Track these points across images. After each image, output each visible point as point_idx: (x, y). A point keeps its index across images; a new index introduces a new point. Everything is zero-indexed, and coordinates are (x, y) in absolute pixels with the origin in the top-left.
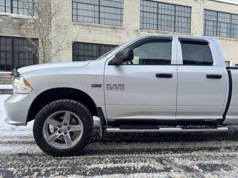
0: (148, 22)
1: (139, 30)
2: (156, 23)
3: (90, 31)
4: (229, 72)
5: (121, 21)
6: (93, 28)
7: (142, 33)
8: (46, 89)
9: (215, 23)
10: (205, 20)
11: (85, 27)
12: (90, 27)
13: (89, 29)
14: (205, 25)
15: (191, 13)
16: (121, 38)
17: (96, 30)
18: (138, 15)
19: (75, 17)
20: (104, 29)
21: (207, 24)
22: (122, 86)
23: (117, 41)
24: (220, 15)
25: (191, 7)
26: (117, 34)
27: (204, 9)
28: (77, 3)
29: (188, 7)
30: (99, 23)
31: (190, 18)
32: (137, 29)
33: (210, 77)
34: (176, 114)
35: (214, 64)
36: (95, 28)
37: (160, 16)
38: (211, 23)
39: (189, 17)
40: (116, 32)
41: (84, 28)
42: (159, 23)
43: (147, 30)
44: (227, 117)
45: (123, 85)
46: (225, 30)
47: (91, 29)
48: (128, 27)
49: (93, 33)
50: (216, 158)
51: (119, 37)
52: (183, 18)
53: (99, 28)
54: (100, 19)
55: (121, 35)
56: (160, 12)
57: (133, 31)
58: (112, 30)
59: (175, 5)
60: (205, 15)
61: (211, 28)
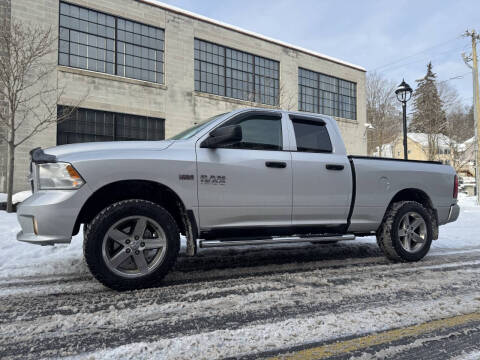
0: (209, 80)
1: (194, 93)
2: (222, 83)
3: (96, 88)
4: (351, 162)
5: (160, 73)
6: (102, 81)
7: (198, 98)
8: (105, 183)
9: (316, 91)
10: (301, 85)
11: (86, 78)
12: (96, 80)
13: (94, 82)
14: (301, 94)
15: (279, 71)
16: (160, 104)
17: (110, 86)
18: (191, 66)
19: (64, 58)
20: (126, 86)
21: (304, 92)
22: (222, 179)
23: (153, 110)
24: (322, 79)
26: (152, 96)
27: (299, 68)
28: (70, 29)
30: (116, 74)
31: (278, 80)
32: (189, 90)
33: (330, 167)
34: (291, 218)
35: (334, 151)
36: (108, 82)
37: (229, 72)
38: (310, 92)
40: (150, 93)
41: (83, 80)
42: (229, 85)
43: (207, 95)
44: (352, 222)
45: (224, 177)
46: (330, 104)
47: (99, 84)
48: (173, 86)
49: (104, 91)
50: (343, 273)
51: (155, 103)
53: (116, 83)
54: (119, 66)
55: (159, 99)
56: (229, 65)
57: (183, 93)
58: (141, 88)
59: (254, 56)
60: (300, 77)
61: (309, 100)
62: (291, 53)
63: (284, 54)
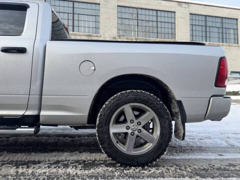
9: (204, 27)
10: (192, 25)
15: (175, 18)
21: (194, 29)
24: (209, 19)
25: (175, 12)
27: (190, 14)
29: (171, 12)
38: (199, 28)
39: (173, 22)
46: (216, 35)
48: (104, 34)
52: (166, 24)
59: (157, 11)
60: (192, 19)
62: (184, 5)
63: (179, 6)
